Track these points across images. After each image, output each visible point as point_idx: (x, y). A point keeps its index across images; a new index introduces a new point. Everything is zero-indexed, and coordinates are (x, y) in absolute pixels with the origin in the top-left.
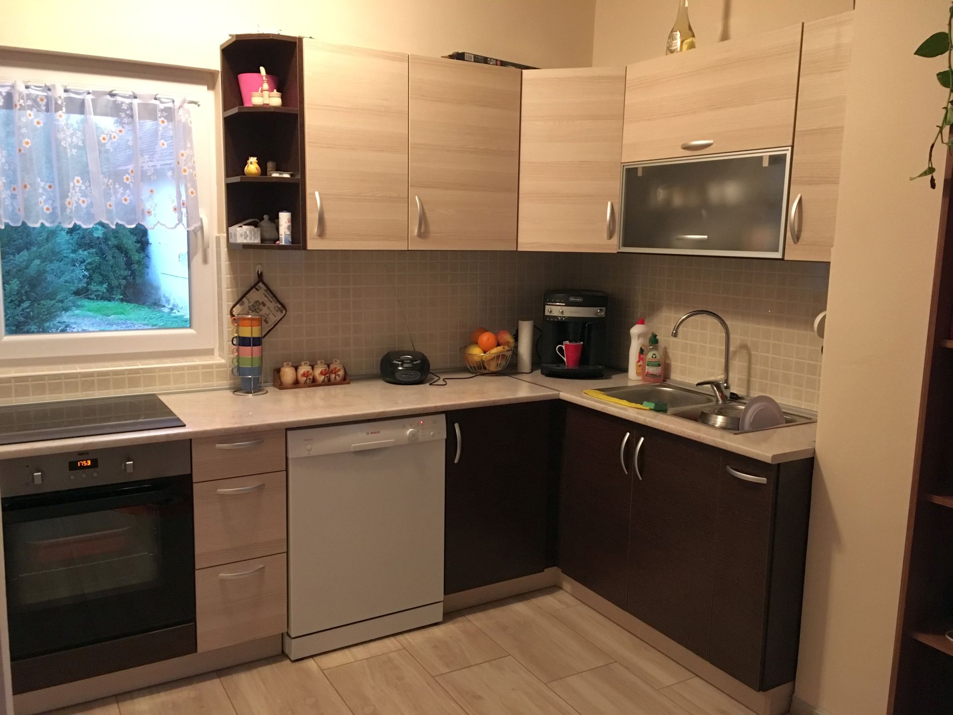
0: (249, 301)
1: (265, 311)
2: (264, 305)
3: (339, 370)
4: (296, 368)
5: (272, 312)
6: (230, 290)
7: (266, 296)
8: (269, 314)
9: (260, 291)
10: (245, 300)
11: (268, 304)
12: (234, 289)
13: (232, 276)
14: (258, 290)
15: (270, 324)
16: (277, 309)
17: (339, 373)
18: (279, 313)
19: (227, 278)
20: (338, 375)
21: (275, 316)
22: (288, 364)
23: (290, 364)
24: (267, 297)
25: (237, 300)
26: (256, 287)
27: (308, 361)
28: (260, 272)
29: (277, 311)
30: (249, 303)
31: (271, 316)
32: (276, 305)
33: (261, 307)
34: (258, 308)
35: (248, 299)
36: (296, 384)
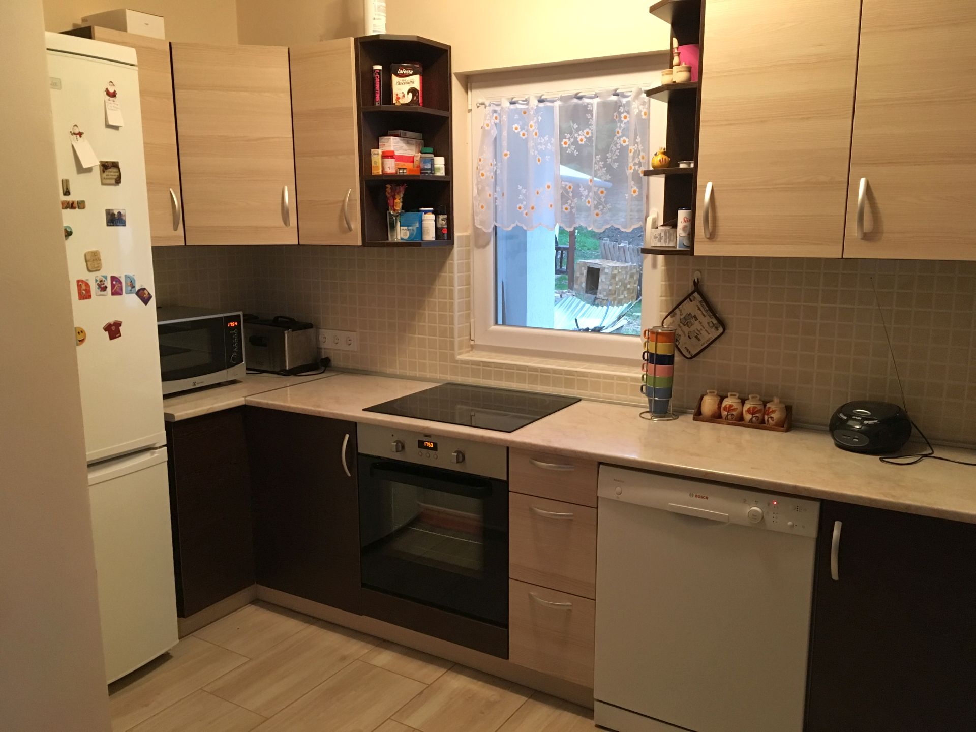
0: (681, 312)
1: (696, 325)
2: (696, 319)
3: (773, 412)
4: (722, 399)
5: (704, 328)
6: (664, 298)
7: (699, 309)
8: (701, 330)
9: (694, 302)
10: (677, 311)
11: (700, 317)
12: (669, 298)
13: (667, 283)
14: (691, 301)
15: (702, 341)
16: (711, 324)
17: (772, 416)
18: (713, 330)
19: (662, 284)
20: (771, 418)
21: (709, 334)
22: (714, 393)
23: (716, 392)
24: (701, 310)
25: (670, 310)
26: (691, 297)
27: (738, 392)
28: (696, 280)
29: (712, 327)
30: (681, 315)
31: (703, 332)
32: (711, 320)
33: (693, 320)
34: (690, 322)
35: (680, 311)
36: (716, 418)
